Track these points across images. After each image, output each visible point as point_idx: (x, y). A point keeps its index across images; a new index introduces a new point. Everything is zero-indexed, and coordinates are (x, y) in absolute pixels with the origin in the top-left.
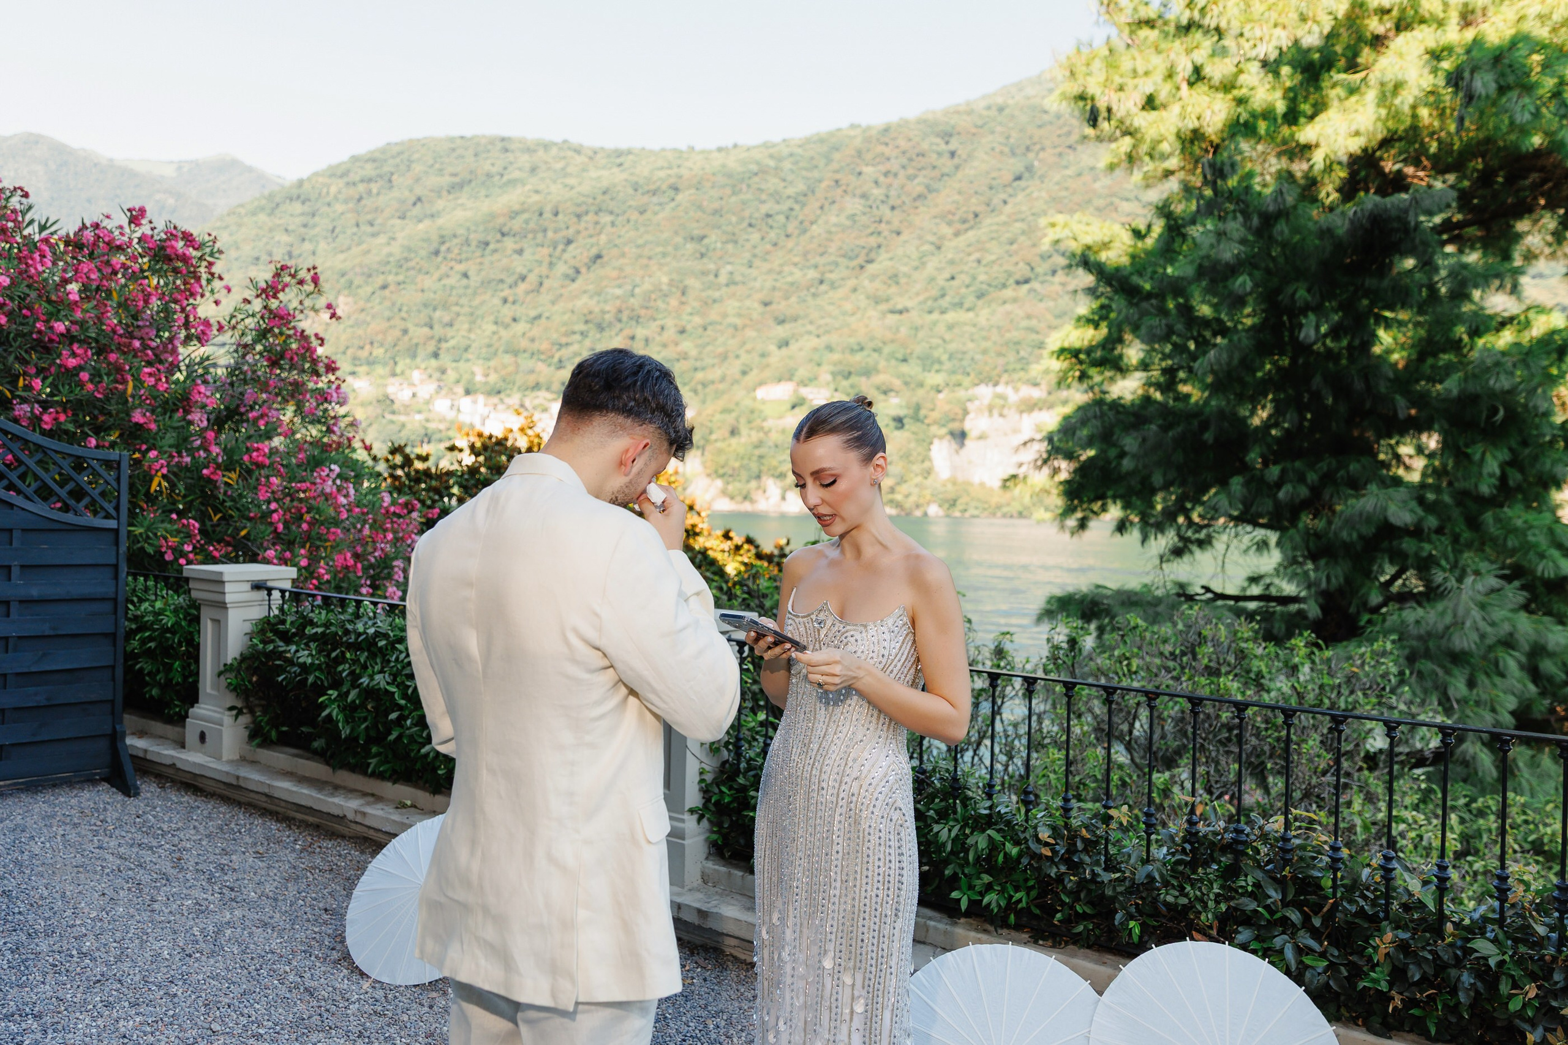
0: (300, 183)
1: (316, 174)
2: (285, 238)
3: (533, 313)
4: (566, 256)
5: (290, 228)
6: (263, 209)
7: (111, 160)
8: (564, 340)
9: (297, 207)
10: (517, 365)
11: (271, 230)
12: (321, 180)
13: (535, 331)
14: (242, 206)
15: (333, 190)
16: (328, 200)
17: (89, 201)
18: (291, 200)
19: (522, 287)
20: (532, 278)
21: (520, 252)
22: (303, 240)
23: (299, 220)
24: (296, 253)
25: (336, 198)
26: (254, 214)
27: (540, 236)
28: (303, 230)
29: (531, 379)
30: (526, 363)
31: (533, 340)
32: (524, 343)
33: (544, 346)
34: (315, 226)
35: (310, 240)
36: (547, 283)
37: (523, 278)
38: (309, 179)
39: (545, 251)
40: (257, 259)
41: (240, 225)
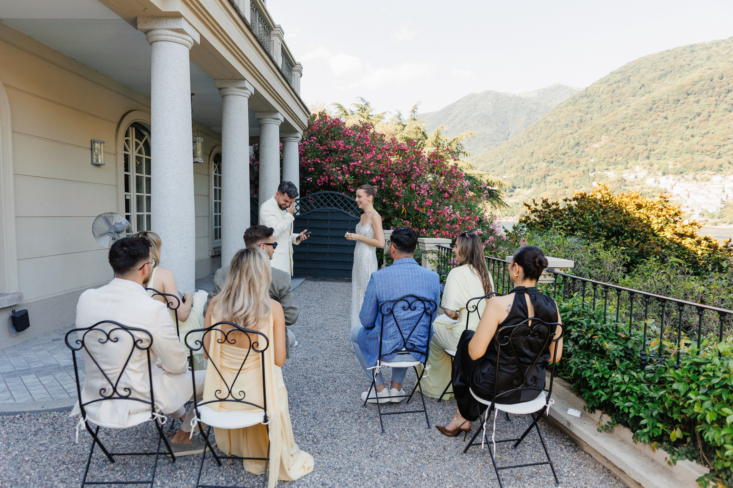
0: (587, 89)
1: (594, 84)
2: (580, 114)
3: (704, 132)
4: (726, 99)
5: (581, 109)
6: (570, 103)
7: (514, 95)
8: (722, 143)
9: (585, 100)
10: (693, 159)
11: (573, 112)
12: (596, 86)
13: (705, 140)
14: (562, 104)
15: (601, 89)
16: (599, 94)
17: (506, 112)
18: (583, 97)
19: (698, 119)
20: (705, 114)
21: (698, 102)
22: (587, 114)
23: (585, 106)
24: (583, 120)
25: (603, 93)
26: (567, 106)
27: (710, 92)
28: (587, 109)
29: (701, 165)
30: (697, 157)
31: (703, 145)
32: (697, 147)
33: (710, 147)
34: (592, 107)
35: (590, 113)
36: (713, 115)
37: (699, 115)
38: (591, 87)
39: (714, 99)
40: (567, 125)
41: (561, 112)
